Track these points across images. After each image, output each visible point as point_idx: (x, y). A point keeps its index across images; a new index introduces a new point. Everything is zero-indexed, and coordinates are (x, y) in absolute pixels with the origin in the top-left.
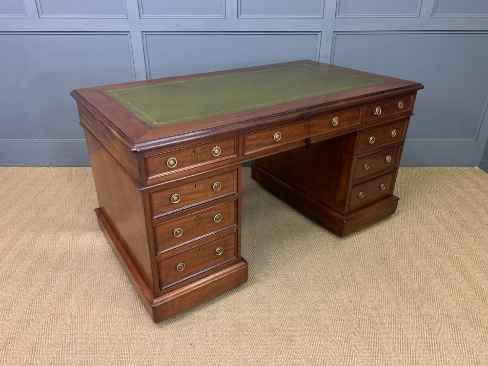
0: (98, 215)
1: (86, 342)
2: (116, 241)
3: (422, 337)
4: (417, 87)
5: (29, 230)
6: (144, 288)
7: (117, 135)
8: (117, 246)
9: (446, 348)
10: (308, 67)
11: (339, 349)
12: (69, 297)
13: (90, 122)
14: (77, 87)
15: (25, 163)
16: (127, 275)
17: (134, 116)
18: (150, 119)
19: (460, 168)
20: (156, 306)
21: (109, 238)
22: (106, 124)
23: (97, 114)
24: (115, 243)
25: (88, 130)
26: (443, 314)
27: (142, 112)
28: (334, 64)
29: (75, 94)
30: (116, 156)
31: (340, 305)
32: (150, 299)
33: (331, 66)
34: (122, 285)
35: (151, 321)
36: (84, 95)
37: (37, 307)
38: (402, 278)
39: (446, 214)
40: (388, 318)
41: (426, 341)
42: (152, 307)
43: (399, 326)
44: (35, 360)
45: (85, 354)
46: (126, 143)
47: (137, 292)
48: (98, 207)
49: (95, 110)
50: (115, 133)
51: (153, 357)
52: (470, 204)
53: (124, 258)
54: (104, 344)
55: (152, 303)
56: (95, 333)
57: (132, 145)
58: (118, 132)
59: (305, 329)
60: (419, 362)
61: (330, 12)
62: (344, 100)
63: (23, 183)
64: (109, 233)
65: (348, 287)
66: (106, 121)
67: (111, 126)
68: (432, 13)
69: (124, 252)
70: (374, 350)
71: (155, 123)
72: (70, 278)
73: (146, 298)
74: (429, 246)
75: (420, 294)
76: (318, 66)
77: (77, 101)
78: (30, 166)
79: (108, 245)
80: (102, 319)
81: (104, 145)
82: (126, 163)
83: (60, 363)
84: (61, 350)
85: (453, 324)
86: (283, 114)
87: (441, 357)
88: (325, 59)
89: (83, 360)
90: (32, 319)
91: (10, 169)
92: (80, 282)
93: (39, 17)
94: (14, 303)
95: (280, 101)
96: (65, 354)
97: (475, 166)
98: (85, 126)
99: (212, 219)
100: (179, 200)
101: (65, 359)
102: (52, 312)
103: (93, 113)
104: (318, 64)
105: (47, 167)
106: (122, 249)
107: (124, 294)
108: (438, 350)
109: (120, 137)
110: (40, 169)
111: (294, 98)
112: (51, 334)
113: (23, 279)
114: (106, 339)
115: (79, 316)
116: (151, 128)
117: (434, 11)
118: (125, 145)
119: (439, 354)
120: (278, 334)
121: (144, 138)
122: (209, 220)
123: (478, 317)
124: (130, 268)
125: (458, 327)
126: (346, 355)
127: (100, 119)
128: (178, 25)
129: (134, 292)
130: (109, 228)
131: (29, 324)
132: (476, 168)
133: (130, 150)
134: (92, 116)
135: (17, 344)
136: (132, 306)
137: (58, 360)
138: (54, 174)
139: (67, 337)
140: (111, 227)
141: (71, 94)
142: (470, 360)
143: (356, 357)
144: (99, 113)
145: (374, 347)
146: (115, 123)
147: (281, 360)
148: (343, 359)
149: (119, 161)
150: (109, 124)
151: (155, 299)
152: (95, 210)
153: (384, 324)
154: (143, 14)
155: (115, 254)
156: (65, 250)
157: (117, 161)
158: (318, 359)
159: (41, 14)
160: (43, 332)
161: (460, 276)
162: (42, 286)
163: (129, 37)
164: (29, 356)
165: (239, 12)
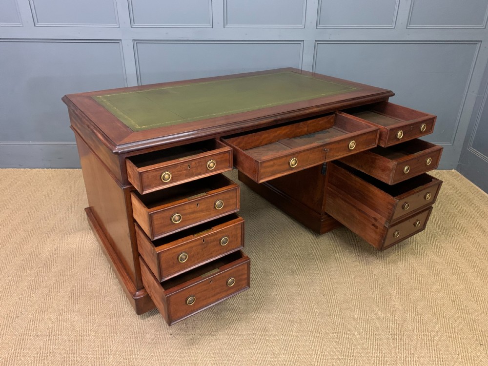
0: (87, 214)
1: (71, 333)
2: (103, 238)
3: (387, 328)
4: (387, 94)
5: (22, 229)
6: (127, 282)
7: (101, 138)
8: (104, 243)
9: (409, 337)
10: (290, 75)
11: (309, 338)
12: (57, 291)
13: (79, 126)
14: (68, 93)
15: (20, 165)
16: (114, 271)
17: (118, 120)
18: (133, 123)
20: (138, 298)
21: (98, 236)
22: (92, 127)
23: (84, 118)
24: (102, 240)
25: (79, 134)
26: (409, 306)
27: (126, 117)
28: (316, 72)
29: (66, 100)
30: (101, 157)
31: (313, 298)
32: (132, 291)
33: (314, 75)
34: (108, 280)
35: (135, 313)
36: (74, 100)
37: (26, 301)
38: (374, 273)
40: (358, 310)
41: (391, 330)
42: (135, 299)
43: (367, 317)
44: (22, 349)
45: (70, 344)
46: (109, 145)
47: (122, 287)
48: (88, 206)
49: (83, 114)
50: (99, 135)
51: (135, 346)
53: (110, 254)
54: (89, 335)
55: (134, 295)
56: (80, 324)
57: (113, 147)
58: (102, 135)
59: (280, 320)
60: (383, 349)
61: (311, 22)
62: (317, 107)
63: (18, 184)
64: (98, 231)
65: (322, 282)
66: (93, 125)
67: (97, 130)
68: (407, 24)
69: (111, 248)
70: (342, 339)
71: (138, 127)
72: (59, 274)
73: (129, 290)
75: (389, 288)
76: (301, 74)
77: (69, 106)
78: (25, 168)
79: (97, 242)
80: (88, 311)
81: (91, 147)
82: (110, 163)
83: (46, 352)
84: (48, 340)
85: (418, 315)
86: (259, 119)
87: (403, 345)
88: (307, 67)
89: (68, 349)
90: (21, 312)
91: (5, 170)
92: (68, 278)
93: (35, 26)
94: (4, 297)
95: (257, 107)
96: (52, 344)
97: (452, 169)
98: (75, 130)
99: (218, 242)
100: (181, 220)
101: (51, 348)
102: (40, 306)
103: (81, 117)
104: (301, 72)
105: (41, 168)
106: (109, 246)
107: (110, 288)
108: (401, 339)
109: (103, 140)
110: (35, 171)
111: (270, 105)
112: (39, 326)
113: (13, 275)
114: (91, 330)
115: (66, 309)
116: (132, 131)
117: (410, 21)
118: (107, 147)
119: (402, 343)
120: (253, 324)
121: (126, 140)
122: (215, 243)
123: (442, 309)
124: (115, 263)
125: (422, 318)
126: (316, 344)
127: (87, 123)
128: (167, 33)
129: (120, 286)
130: (98, 226)
131: (18, 317)
132: (453, 170)
133: (112, 151)
134: (80, 119)
135: (5, 335)
136: (117, 299)
137: (44, 349)
138: (47, 175)
139: (53, 329)
140: (99, 225)
141: (62, 99)
142: (431, 348)
143: (324, 345)
144: (87, 118)
145: (342, 335)
146: (101, 126)
147: (254, 349)
148: (313, 347)
149: (105, 162)
150: (95, 127)
151: (137, 292)
152: (85, 209)
153: (354, 316)
154: (134, 23)
155: (103, 252)
156: (55, 246)
157: (102, 162)
158: (289, 347)
159: (36, 22)
160: (31, 324)
161: (428, 271)
162: (31, 281)
163: (121, 45)
164: (17, 346)
165: (226, 22)
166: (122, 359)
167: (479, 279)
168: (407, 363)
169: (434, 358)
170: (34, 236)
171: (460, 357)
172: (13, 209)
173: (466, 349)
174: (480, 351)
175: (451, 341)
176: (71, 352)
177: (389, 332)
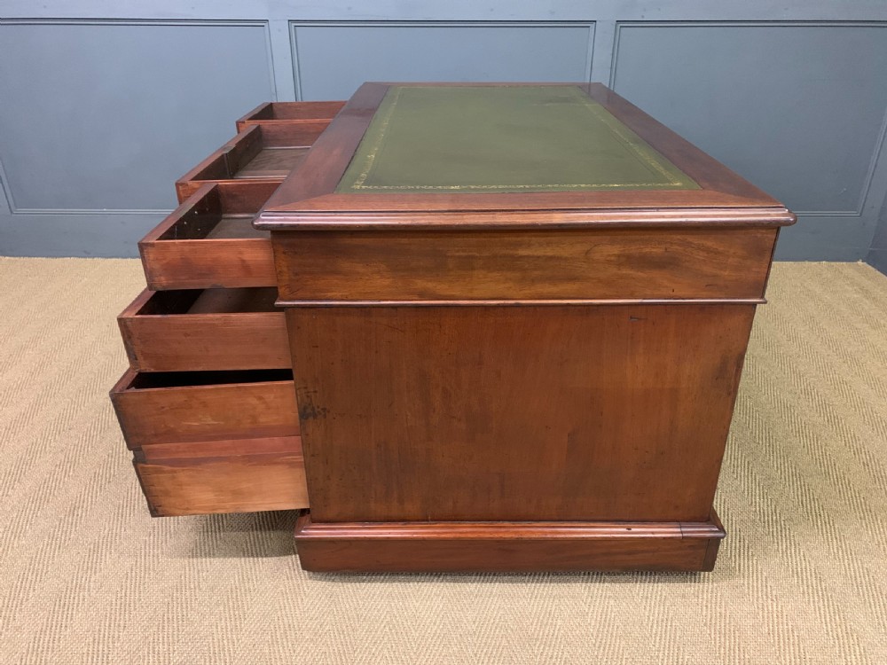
3: (752, 505)
5: (99, 352)
15: (85, 252)
19: (833, 263)
37: (121, 459)
39: (804, 332)
41: (758, 509)
52: (845, 316)
63: (83, 281)
74: (773, 377)
75: (753, 445)
78: (94, 257)
85: (804, 486)
90: (114, 475)
91: (59, 261)
97: (858, 260)
108: (776, 521)
119: (779, 527)
123: (846, 476)
125: (811, 490)
128: (349, 8)
131: (109, 482)
132: (860, 263)
135: (91, 509)
161: (821, 419)
163: (267, 30)
164: (113, 523)
168: (789, 557)
175: (864, 524)
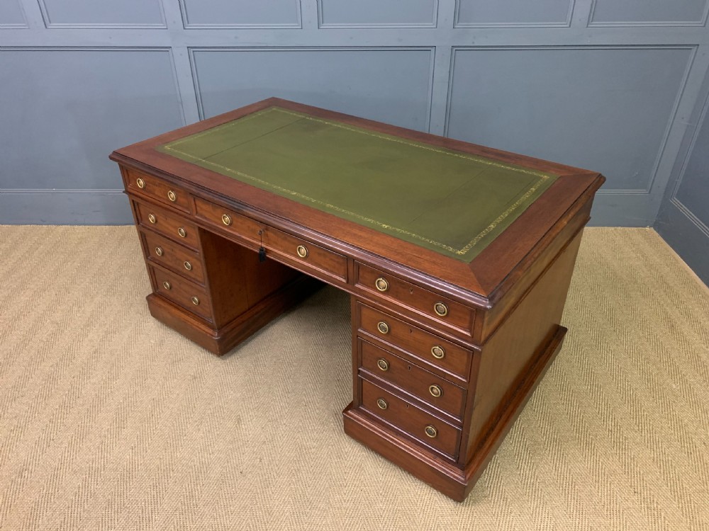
1: (117, 468)
5: (48, 321)
9: (544, 482)
12: (98, 411)
19: (626, 229)
26: (551, 438)
44: (56, 490)
45: (116, 483)
51: (196, 487)
54: (138, 471)
56: (128, 457)
60: (509, 497)
61: (446, 20)
68: (589, 21)
72: (100, 386)
78: (48, 225)
80: (137, 439)
83: (86, 493)
84: (87, 477)
89: (113, 490)
91: (21, 228)
92: (111, 392)
93: (46, 27)
96: (93, 482)
97: (645, 226)
101: (92, 488)
102: (77, 431)
105: (71, 225)
110: (62, 228)
112: (76, 458)
113: (41, 387)
114: (141, 464)
115: (109, 436)
117: (592, 17)
128: (236, 38)
132: (648, 228)
137: (84, 489)
138: (79, 236)
139: (94, 462)
154: (188, 23)
159: (47, 22)
160: (66, 455)
162: (64, 397)
163: (171, 55)
165: (321, 20)
166: (180, 504)
167: (651, 399)
168: (537, 514)
169: (572, 510)
170: (66, 331)
171: (606, 508)
172: (36, 289)
173: (615, 498)
174: (633, 501)
176: (116, 494)
177: (520, 475)
